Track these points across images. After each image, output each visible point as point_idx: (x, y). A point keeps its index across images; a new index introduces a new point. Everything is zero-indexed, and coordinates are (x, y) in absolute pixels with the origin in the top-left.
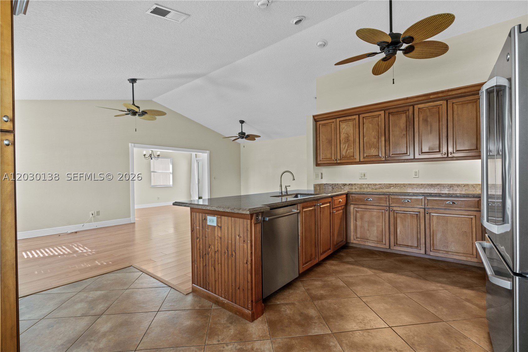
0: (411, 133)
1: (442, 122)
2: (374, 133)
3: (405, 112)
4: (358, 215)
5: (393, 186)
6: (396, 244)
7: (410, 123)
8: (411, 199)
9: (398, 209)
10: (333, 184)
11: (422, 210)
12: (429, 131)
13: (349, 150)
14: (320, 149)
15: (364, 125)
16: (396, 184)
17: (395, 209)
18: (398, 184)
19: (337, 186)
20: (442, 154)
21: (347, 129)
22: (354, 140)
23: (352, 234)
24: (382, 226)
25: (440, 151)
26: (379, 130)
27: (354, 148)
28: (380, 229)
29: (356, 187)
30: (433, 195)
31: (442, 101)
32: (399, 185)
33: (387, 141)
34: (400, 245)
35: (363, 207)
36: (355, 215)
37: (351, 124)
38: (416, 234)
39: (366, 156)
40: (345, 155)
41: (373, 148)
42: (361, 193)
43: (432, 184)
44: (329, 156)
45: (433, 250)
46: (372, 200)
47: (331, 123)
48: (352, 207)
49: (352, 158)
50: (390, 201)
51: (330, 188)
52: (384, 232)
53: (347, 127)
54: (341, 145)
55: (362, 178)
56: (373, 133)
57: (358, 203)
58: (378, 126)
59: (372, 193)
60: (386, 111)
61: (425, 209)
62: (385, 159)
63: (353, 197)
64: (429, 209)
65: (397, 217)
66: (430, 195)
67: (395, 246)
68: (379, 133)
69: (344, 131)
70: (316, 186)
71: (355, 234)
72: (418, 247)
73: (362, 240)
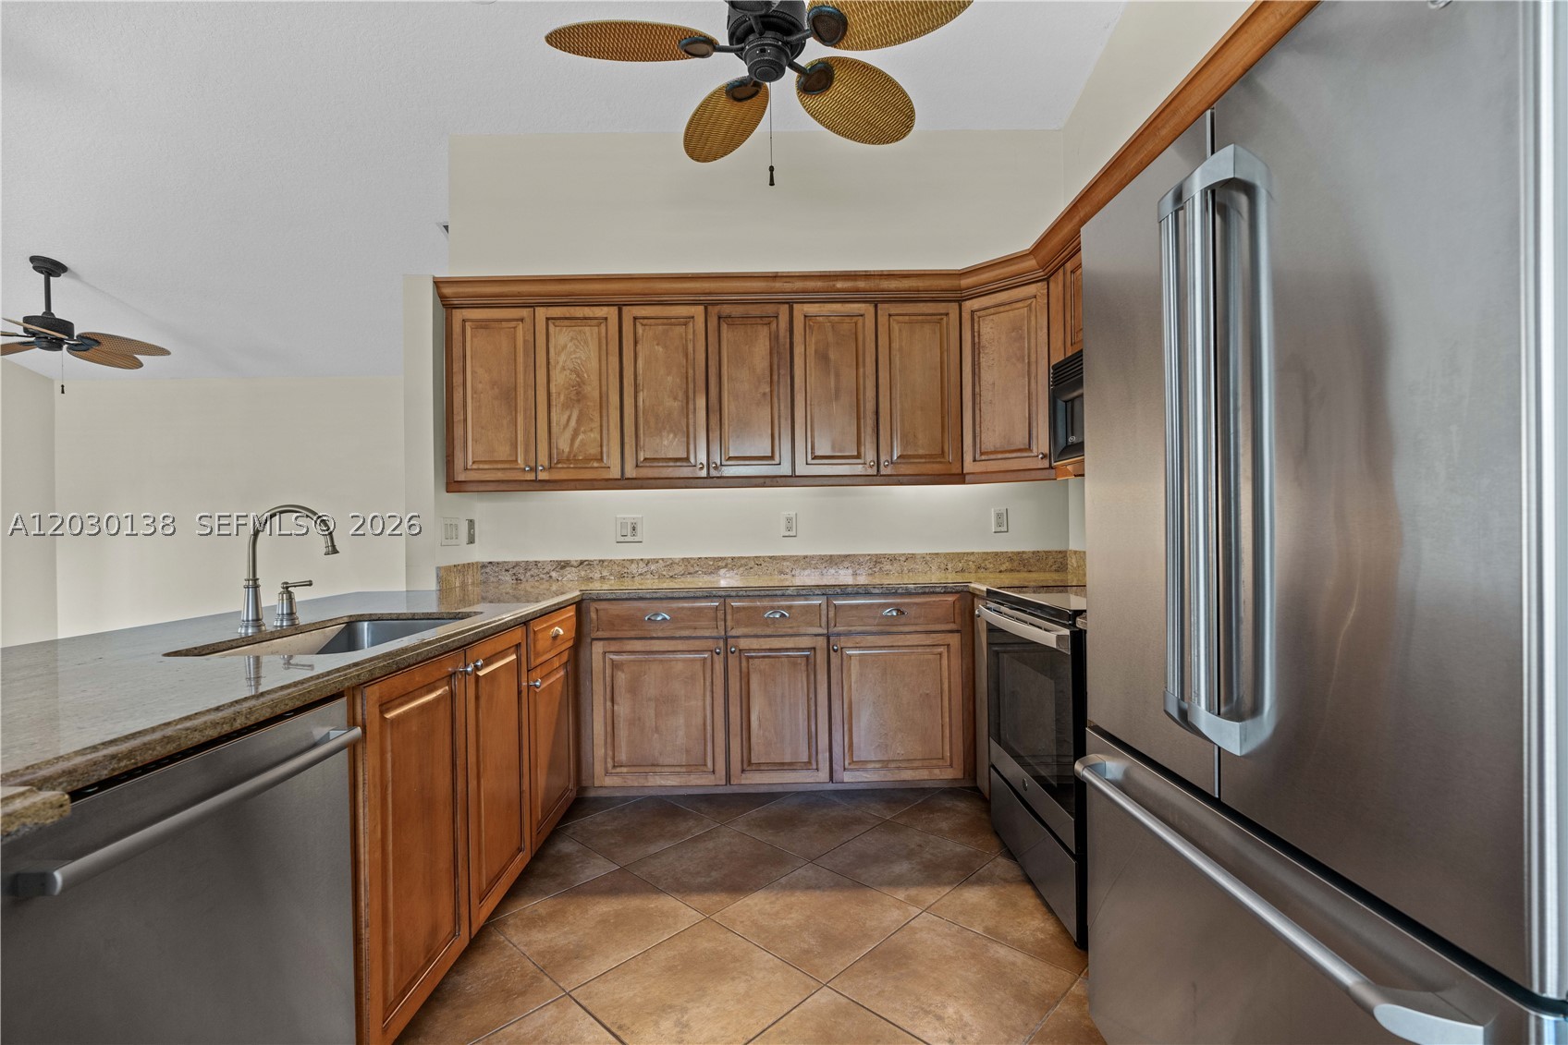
0: (784, 391)
1: (864, 366)
2: (672, 380)
3: (768, 320)
4: (622, 677)
5: (726, 566)
6: (748, 765)
7: (782, 357)
8: (789, 608)
9: (755, 644)
10: (517, 564)
11: (821, 642)
12: (833, 391)
13: (584, 432)
14: (465, 420)
15: (639, 347)
16: (733, 559)
17: (744, 643)
18: (739, 558)
19: (535, 571)
20: (865, 464)
21: (575, 352)
22: (601, 398)
23: (599, 752)
24: (704, 709)
25: (858, 457)
26: (687, 368)
27: (601, 426)
28: (698, 720)
29: (605, 573)
30: (849, 590)
31: (863, 305)
32: (743, 562)
33: (715, 412)
34: (759, 767)
35: (638, 645)
36: (608, 679)
37: (592, 334)
38: (806, 723)
39: (645, 459)
40: (567, 450)
41: (668, 433)
42: (631, 596)
43: (831, 556)
44: (503, 452)
45: (850, 764)
46: (668, 617)
47: (513, 324)
48: (598, 648)
49: (596, 465)
50: (729, 617)
51: (507, 578)
52: (709, 728)
53: (577, 347)
54: (553, 414)
55: (627, 539)
56: (670, 379)
57: (620, 634)
58: (686, 356)
59: (670, 595)
60: (710, 308)
61: (828, 636)
62: (708, 473)
63: (601, 613)
64: (839, 635)
65: (751, 670)
66: (844, 591)
67: (743, 771)
68: (690, 379)
69: (562, 358)
70: (444, 575)
71: (610, 753)
72: (809, 762)
73: (634, 769)
